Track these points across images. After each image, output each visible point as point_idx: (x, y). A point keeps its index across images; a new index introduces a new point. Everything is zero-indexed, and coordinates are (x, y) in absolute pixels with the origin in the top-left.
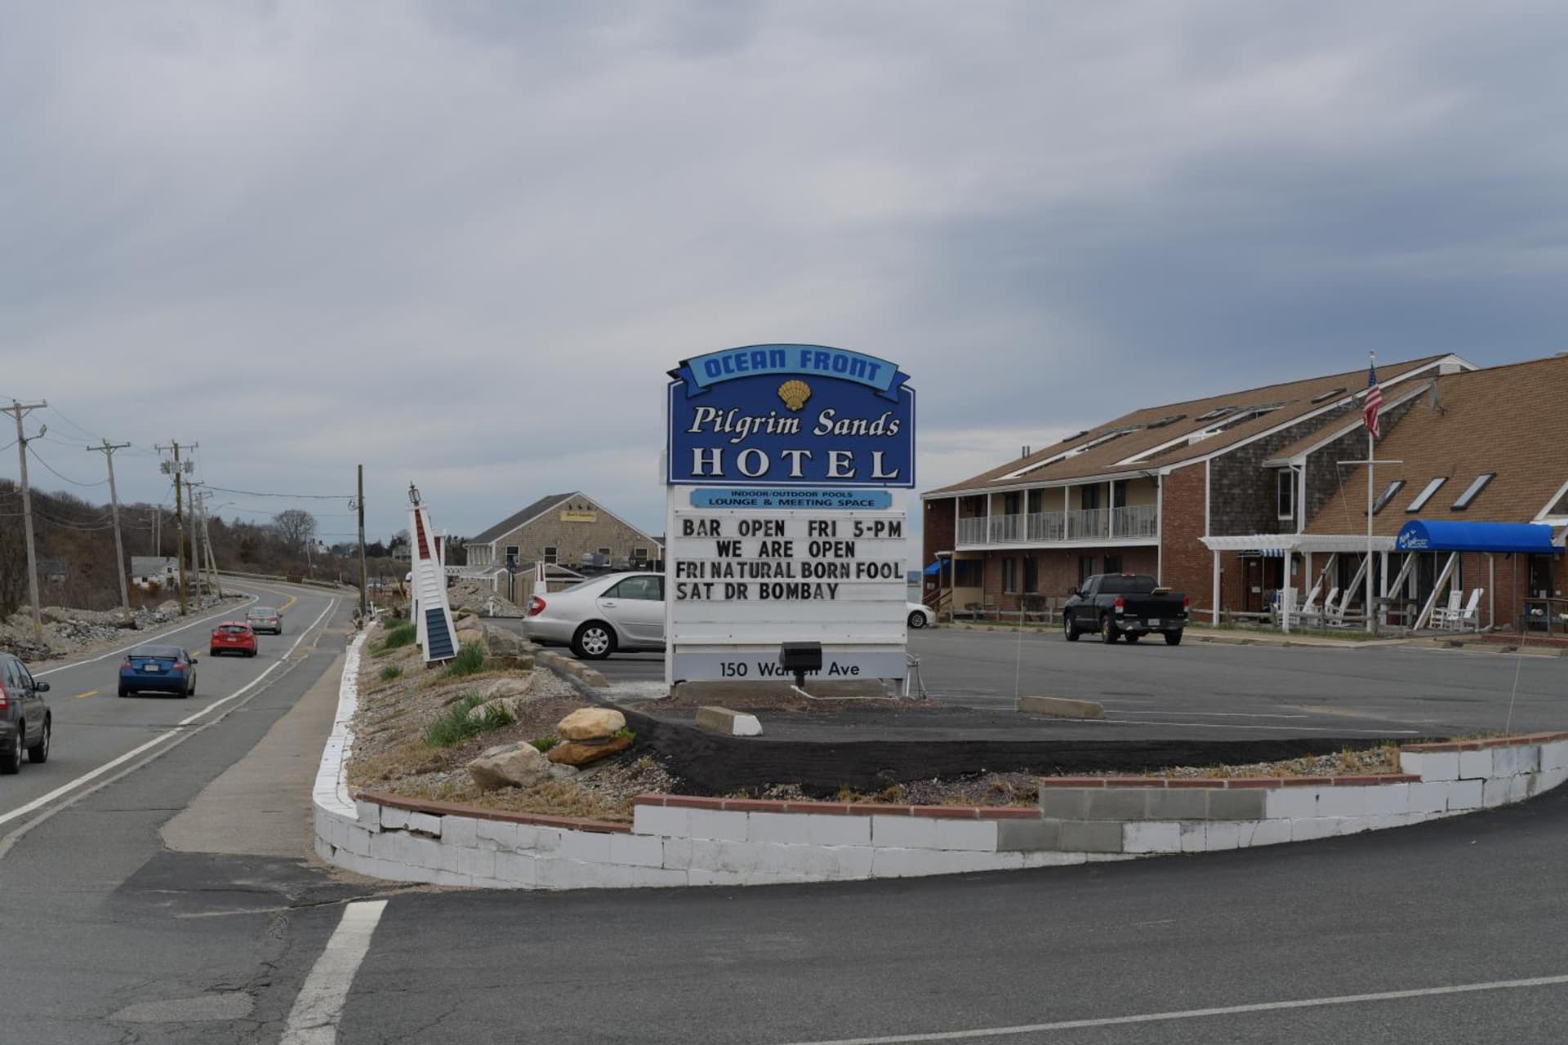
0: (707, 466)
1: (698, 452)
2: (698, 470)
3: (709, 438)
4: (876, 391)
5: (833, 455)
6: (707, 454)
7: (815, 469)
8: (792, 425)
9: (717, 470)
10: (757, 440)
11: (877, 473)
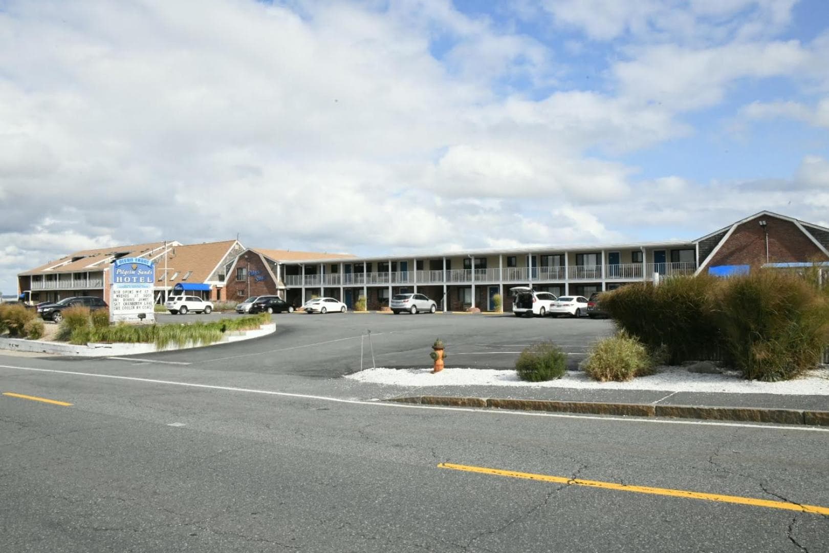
0: (119, 280)
1: (118, 278)
2: (118, 281)
3: (119, 275)
4: (148, 266)
5: (141, 278)
6: (119, 278)
7: (138, 281)
8: (133, 272)
9: (121, 281)
10: (128, 275)
11: (148, 281)
